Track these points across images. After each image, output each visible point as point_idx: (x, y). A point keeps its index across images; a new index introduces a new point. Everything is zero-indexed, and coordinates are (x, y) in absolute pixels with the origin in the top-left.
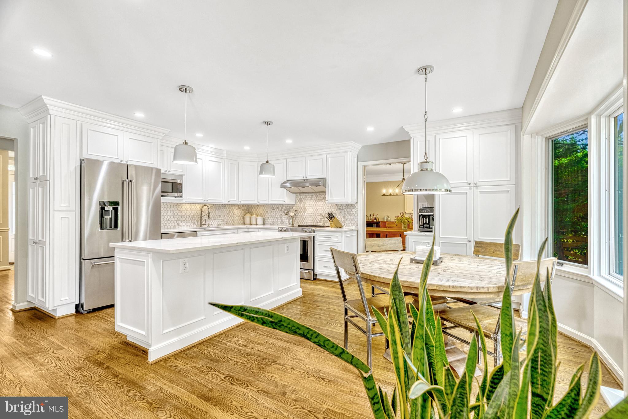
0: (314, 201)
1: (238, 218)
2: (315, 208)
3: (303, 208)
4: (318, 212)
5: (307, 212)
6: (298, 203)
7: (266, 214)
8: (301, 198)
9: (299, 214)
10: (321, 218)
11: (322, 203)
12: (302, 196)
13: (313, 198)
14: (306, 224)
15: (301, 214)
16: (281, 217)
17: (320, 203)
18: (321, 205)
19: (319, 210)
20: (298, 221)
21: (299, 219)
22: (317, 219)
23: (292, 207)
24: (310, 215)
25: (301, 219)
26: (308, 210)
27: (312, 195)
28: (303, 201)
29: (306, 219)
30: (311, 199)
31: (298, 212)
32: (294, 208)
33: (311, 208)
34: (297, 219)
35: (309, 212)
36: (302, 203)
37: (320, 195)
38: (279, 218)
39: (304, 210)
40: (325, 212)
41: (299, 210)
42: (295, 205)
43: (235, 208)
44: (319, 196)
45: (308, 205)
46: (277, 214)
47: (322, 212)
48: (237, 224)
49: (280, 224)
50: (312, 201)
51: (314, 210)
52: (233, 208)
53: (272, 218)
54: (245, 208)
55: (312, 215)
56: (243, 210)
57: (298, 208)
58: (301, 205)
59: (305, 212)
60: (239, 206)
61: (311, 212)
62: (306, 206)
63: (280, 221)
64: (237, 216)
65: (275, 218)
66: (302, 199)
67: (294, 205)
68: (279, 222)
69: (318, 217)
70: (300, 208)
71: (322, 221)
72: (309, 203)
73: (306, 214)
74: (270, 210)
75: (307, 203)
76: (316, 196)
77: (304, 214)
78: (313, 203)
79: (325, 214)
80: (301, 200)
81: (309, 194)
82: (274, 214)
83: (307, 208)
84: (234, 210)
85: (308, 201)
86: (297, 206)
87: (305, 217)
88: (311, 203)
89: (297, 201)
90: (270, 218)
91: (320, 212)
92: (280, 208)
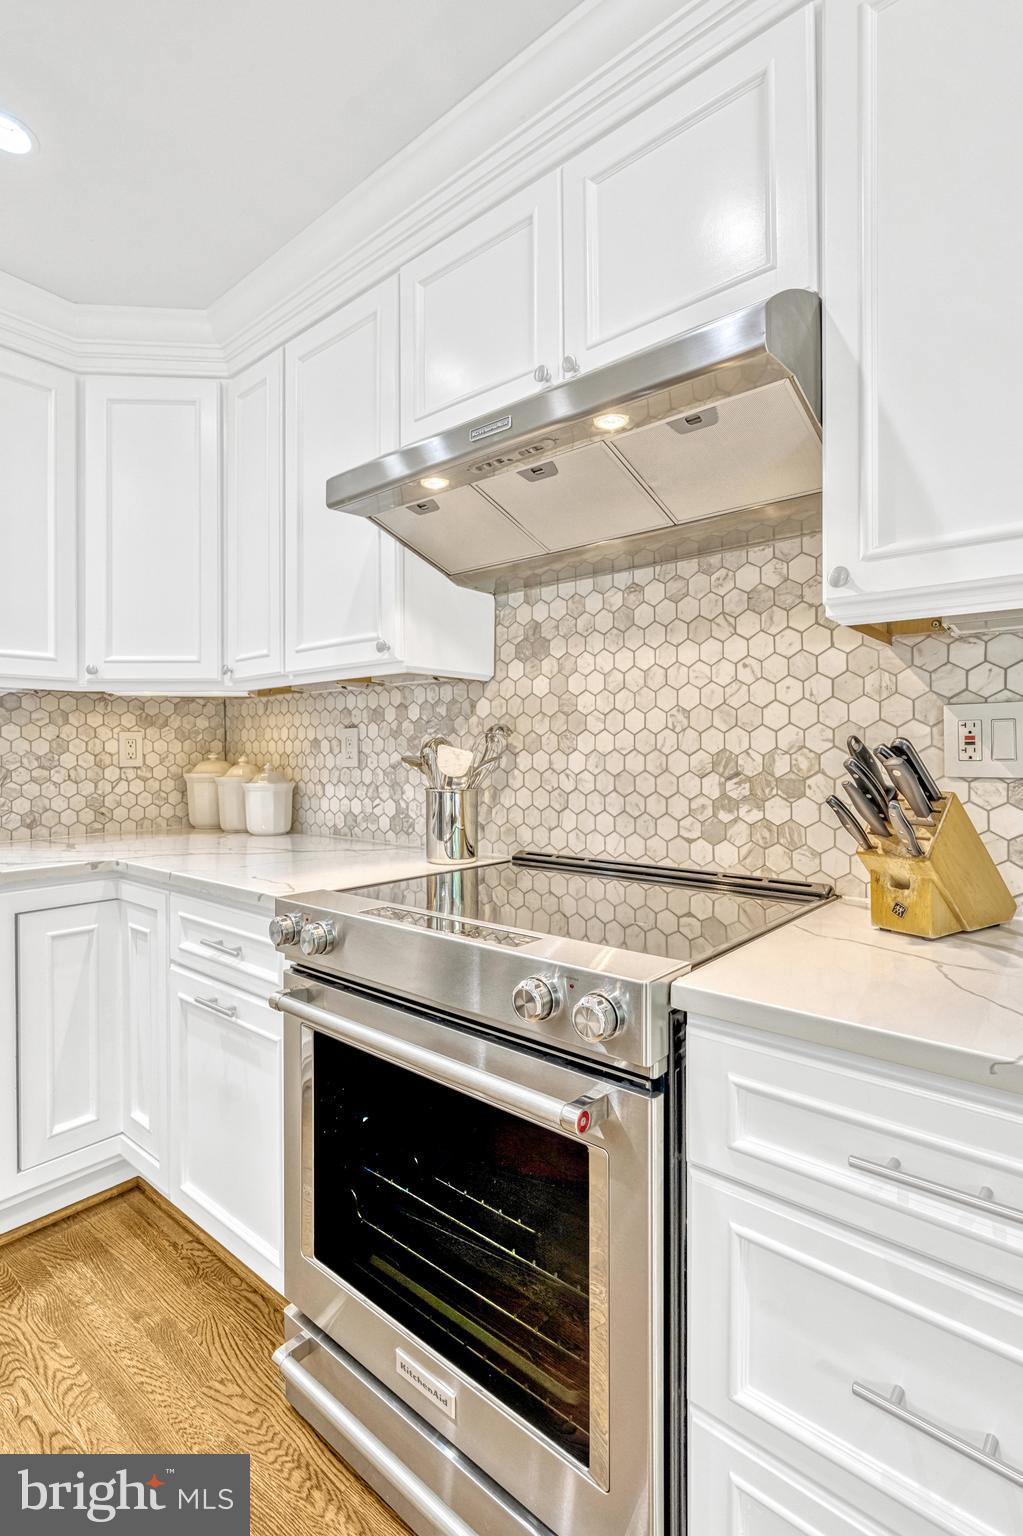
0: (656, 637)
1: (137, 786)
2: (667, 699)
3: (551, 706)
4: (689, 740)
5: (584, 743)
6: (516, 669)
7: (311, 763)
8: (536, 626)
9: (524, 761)
10: (724, 802)
11: (736, 648)
12: (549, 605)
13: (643, 614)
14: (576, 848)
15: (541, 761)
16: (395, 785)
17: (711, 649)
18: (725, 673)
19: (700, 719)
20: (517, 817)
21: (523, 798)
22: (679, 807)
23: (466, 706)
24: (614, 764)
25: (541, 800)
26: (594, 724)
27: (635, 588)
28: (557, 649)
29: (576, 802)
30: (625, 625)
31: (516, 741)
32: (483, 708)
33: (623, 700)
34: (507, 799)
35: (605, 743)
36: (547, 665)
37: (708, 572)
38: (385, 793)
39: (559, 725)
40: (763, 742)
41: (523, 725)
42: (493, 686)
43: (112, 721)
44: (699, 582)
45: (596, 682)
46: (372, 762)
47: (736, 742)
48: (130, 825)
49: (391, 835)
50: (634, 639)
51: (656, 720)
52: (95, 720)
53: (341, 791)
54: (202, 723)
55: (635, 763)
56: (182, 736)
57: (515, 706)
58: (541, 686)
59: (566, 742)
60: (146, 712)
61: (624, 740)
62: (575, 684)
63: (390, 808)
64: (131, 774)
65: (361, 792)
66: (547, 632)
67: (484, 684)
68: (385, 823)
69: (691, 785)
70: (532, 707)
71: (740, 832)
72: (605, 662)
73: (576, 762)
74: (330, 731)
75: (585, 663)
76: (675, 587)
77: (559, 762)
78: (646, 659)
79: (769, 758)
80: (534, 645)
81: (605, 580)
82: (354, 763)
83: (585, 703)
84: (104, 733)
85: (596, 642)
86: (507, 689)
87: (568, 786)
88: (624, 660)
89: (508, 651)
90: (330, 789)
91: (713, 742)
92: (390, 715)
